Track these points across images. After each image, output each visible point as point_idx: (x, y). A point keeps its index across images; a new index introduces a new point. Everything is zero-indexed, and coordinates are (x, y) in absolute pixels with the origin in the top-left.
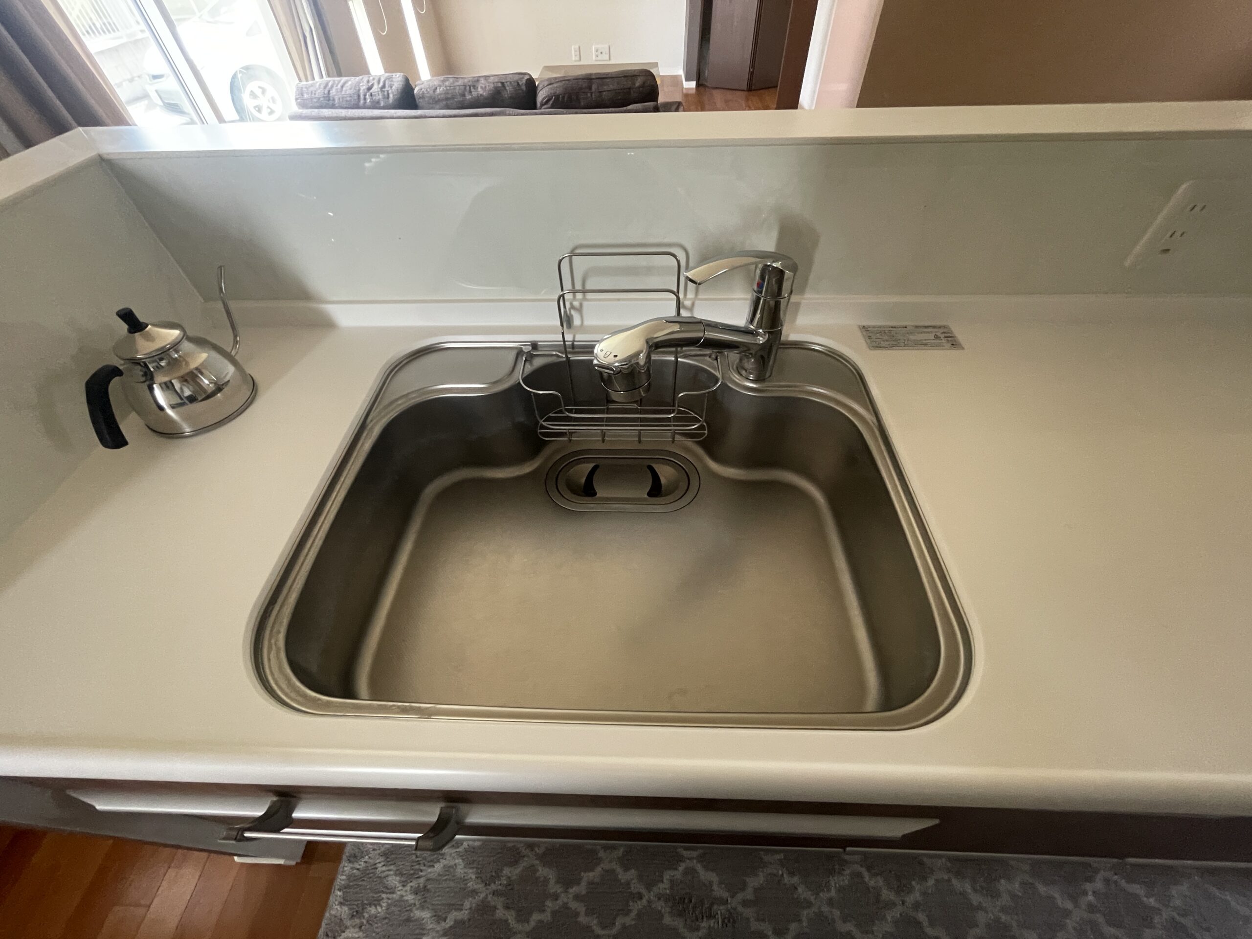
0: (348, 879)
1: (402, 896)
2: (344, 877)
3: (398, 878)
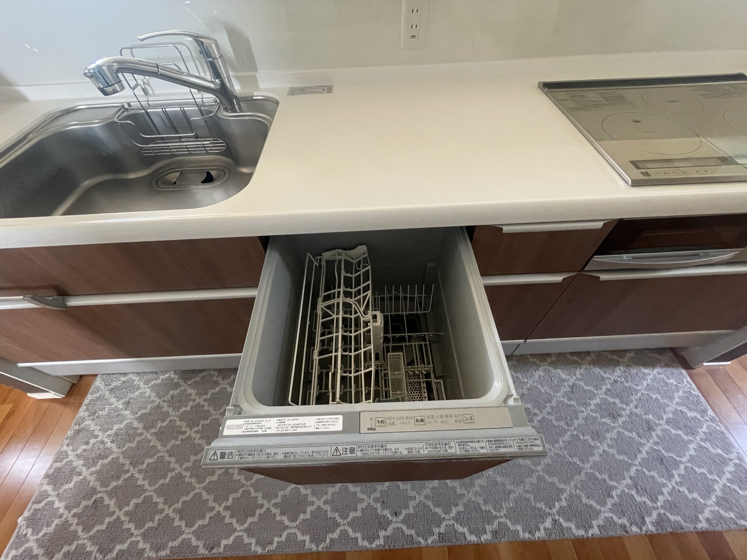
0: (90, 402)
1: (117, 406)
2: (88, 401)
3: (115, 399)
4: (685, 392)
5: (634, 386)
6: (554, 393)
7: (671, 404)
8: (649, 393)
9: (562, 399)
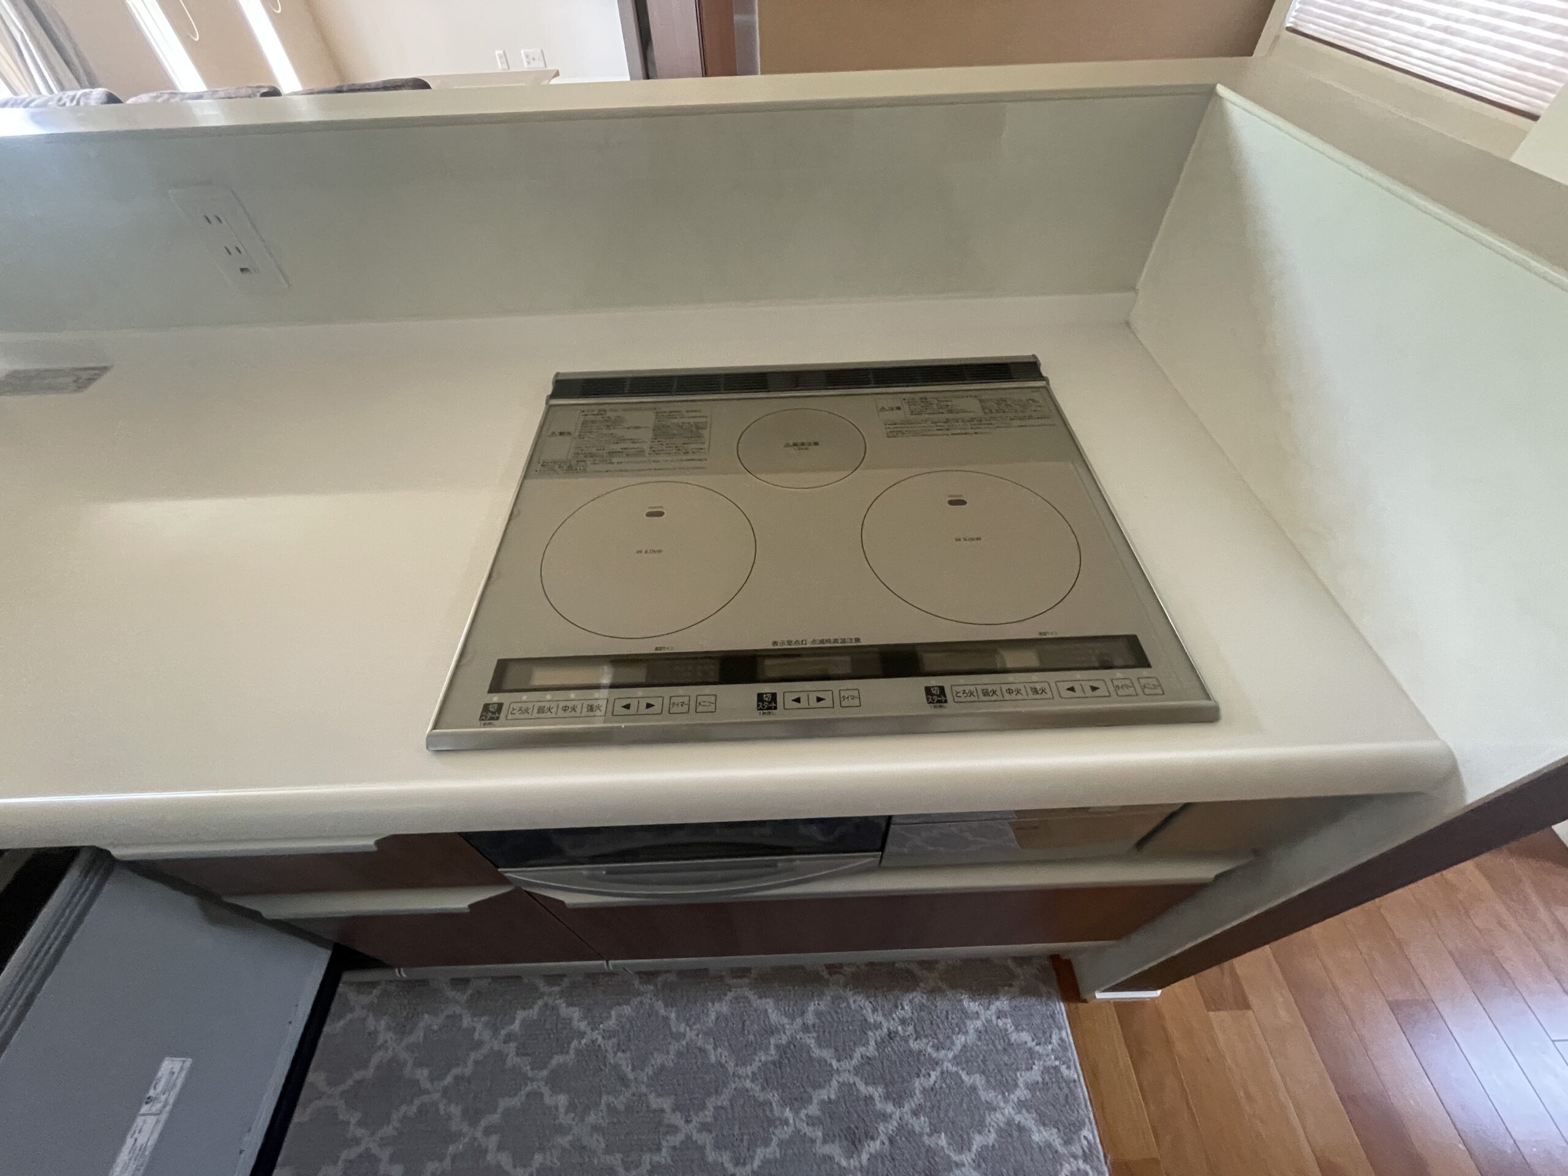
4: (1046, 1070)
5: (929, 1050)
6: (736, 1065)
7: (1002, 1104)
8: (960, 1072)
9: (748, 1084)
